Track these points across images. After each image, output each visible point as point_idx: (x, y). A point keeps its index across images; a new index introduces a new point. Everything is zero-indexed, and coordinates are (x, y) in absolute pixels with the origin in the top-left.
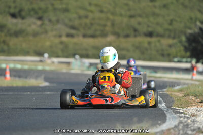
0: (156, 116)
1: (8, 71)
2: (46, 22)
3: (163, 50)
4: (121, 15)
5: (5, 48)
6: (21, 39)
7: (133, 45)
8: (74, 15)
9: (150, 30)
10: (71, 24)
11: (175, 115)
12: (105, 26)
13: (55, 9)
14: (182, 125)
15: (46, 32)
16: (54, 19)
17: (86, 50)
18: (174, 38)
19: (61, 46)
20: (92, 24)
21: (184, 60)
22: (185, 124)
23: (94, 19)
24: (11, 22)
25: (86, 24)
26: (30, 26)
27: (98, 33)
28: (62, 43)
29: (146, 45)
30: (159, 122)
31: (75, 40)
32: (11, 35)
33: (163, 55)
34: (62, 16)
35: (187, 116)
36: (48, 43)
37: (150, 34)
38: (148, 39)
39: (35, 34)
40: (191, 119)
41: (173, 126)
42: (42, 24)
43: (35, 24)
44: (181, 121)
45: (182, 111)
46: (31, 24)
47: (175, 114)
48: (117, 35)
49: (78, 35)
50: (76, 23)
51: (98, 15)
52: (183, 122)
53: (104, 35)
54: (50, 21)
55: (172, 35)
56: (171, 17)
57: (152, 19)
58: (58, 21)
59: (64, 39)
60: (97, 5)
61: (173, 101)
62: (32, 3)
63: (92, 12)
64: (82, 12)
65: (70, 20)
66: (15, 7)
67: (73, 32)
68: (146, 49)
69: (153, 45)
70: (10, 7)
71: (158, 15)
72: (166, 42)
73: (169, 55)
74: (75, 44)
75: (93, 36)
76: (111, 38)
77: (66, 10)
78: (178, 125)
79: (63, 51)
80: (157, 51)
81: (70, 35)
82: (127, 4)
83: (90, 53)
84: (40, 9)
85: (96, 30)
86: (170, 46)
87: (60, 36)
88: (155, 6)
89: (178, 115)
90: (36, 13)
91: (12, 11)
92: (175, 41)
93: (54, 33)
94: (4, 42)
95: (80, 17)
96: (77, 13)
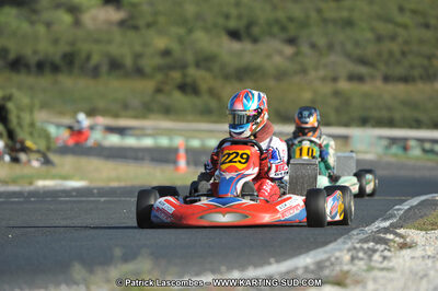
1: (182, 152)
2: (305, 49)
5: (213, 104)
8: (369, 35)
10: (358, 52)
12: (431, 57)
13: (325, 21)
15: (304, 71)
16: (321, 42)
17: (389, 109)
19: (335, 102)
20: (403, 54)
23: (406, 42)
24: (228, 50)
25: (391, 54)
26: (269, 56)
27: (416, 73)
28: (336, 93)
31: (366, 88)
32: (227, 77)
34: (341, 36)
36: (307, 96)
39: (281, 75)
42: (297, 54)
43: (280, 53)
46: (272, 53)
49: (373, 77)
50: (370, 51)
51: (417, 33)
53: (429, 76)
54: (313, 46)
58: (330, 47)
59: (344, 85)
60: (415, 12)
62: (275, 8)
63: (405, 27)
64: (384, 28)
65: (357, 44)
66: (239, 17)
67: (363, 70)
70: (227, 17)
74: (366, 96)
75: (405, 79)
77: (348, 23)
79: (338, 111)
81: (352, 78)
83: (397, 116)
84: (291, 19)
85: (412, 67)
87: (335, 79)
90: (283, 29)
91: (232, 24)
93: (322, 73)
94: (212, 92)
95: (379, 39)
96: (372, 29)
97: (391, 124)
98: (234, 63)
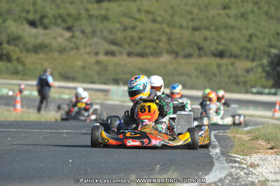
0: (199, 166)
2: (78, 34)
3: (237, 77)
4: (181, 27)
5: (20, 67)
6: (42, 56)
7: (197, 69)
8: (118, 26)
9: (220, 48)
10: (112, 37)
11: (227, 165)
12: (158, 41)
13: (90, 16)
14: (230, 178)
15: (77, 48)
16: (88, 30)
18: (253, 60)
19: (97, 68)
20: (140, 38)
21: (267, 91)
22: (235, 177)
23: (142, 32)
24: (29, 33)
25: (132, 39)
26: (55, 38)
27: (149, 51)
28: (98, 63)
29: (214, 69)
30: (200, 174)
31: (116, 59)
32: (28, 50)
33: (237, 83)
34: (100, 26)
35: (244, 166)
36: (79, 63)
37: (221, 55)
38: (218, 60)
39: (62, 51)
40: (245, 171)
41: (216, 180)
42: (72, 37)
43: (62, 36)
44: (231, 172)
45: (239, 160)
46: (57, 36)
47: (228, 163)
48: (175, 54)
49: (121, 53)
50: (119, 36)
51: (149, 25)
52: (234, 174)
53: (156, 53)
54: (83, 32)
55: (251, 55)
56: (250, 32)
57: (223, 33)
58: (94, 33)
59: (102, 57)
60: (147, 12)
61: (232, 146)
62: (58, 7)
63: (142, 21)
64: (128, 22)
65: (111, 32)
66: (36, 12)
67: (114, 48)
68: (215, 75)
69: (223, 69)
70: (28, 12)
71: (232, 28)
72: (242, 65)
73: (245, 83)
74: (117, 65)
75: (141, 55)
76: (165, 58)
77: (105, 18)
78: (225, 178)
79: (99, 74)
80: (230, 77)
81: (107, 53)
82: (190, 12)
84: (69, 15)
85: (146, 47)
86: (248, 71)
87: (97, 54)
88: (228, 16)
89: (231, 164)
90: (64, 21)
91: (31, 17)
92: (254, 64)
93: (88, 49)
94: (18, 60)
95: (125, 29)
96: (120, 23)
98: (32, 42)
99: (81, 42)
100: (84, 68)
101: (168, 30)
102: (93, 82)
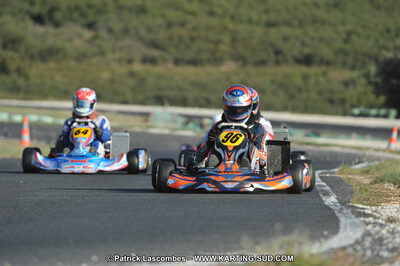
1: (26, 127)
2: (103, 33)
3: (332, 91)
4: (250, 21)
5: (21, 82)
6: (52, 65)
7: (273, 82)
8: (160, 21)
9: (307, 51)
10: (151, 37)
12: (217, 42)
13: (120, 8)
15: (102, 53)
16: (118, 27)
17: (181, 89)
18: (353, 68)
19: (132, 82)
20: (192, 39)
21: (374, 112)
22: (377, 237)
23: (195, 29)
24: (33, 33)
25: (181, 39)
26: (70, 40)
27: (204, 56)
28: (132, 74)
29: (298, 81)
30: (326, 233)
31: (158, 69)
32: (32, 58)
33: (332, 102)
34: (134, 21)
35: (380, 221)
36: (106, 75)
37: (307, 61)
38: (303, 69)
39: (81, 57)
40: (387, 228)
42: (95, 37)
43: (80, 36)
44: (368, 231)
45: (370, 212)
46: (73, 37)
47: (357, 217)
48: (242, 60)
49: (164, 60)
50: (162, 35)
51: (205, 20)
52: (374, 232)
53: (216, 60)
54: (110, 31)
55: (350, 61)
56: (348, 28)
57: (310, 30)
58: (126, 31)
59: (138, 67)
63: (193, 14)
64: (173, 15)
65: (149, 30)
66: (43, 3)
67: (155, 53)
68: (300, 90)
69: (312, 81)
70: (31, 2)
71: (323, 22)
72: (338, 75)
73: (343, 101)
74: (159, 77)
75: (194, 62)
76: (229, 66)
77: (142, 10)
79: (133, 90)
80: (320, 93)
81: (145, 60)
83: (190, 96)
84: (90, 6)
85: (200, 51)
86: (346, 84)
87: (130, 61)
88: (317, 5)
89: (362, 219)
90: (83, 15)
91: (36, 9)
92: (355, 74)
93: (118, 55)
94: (19, 71)
95: (170, 25)
96: (163, 16)
97: (184, 103)
98: (38, 45)
99: (107, 45)
100: (112, 82)
101: (231, 26)
102: (125, 102)
